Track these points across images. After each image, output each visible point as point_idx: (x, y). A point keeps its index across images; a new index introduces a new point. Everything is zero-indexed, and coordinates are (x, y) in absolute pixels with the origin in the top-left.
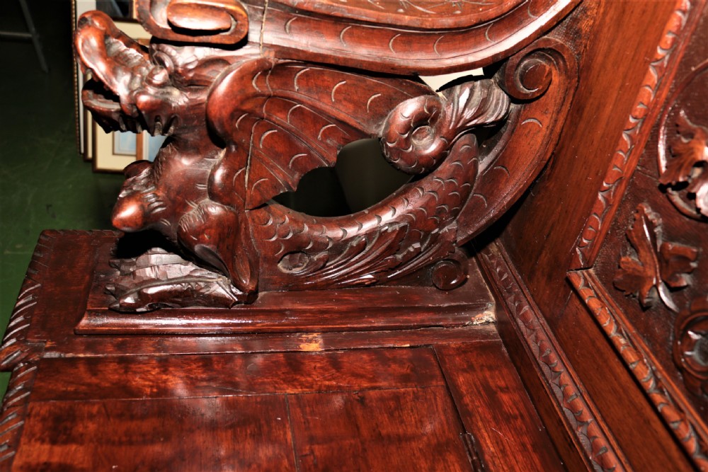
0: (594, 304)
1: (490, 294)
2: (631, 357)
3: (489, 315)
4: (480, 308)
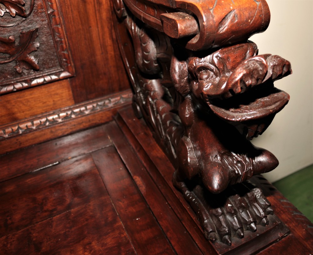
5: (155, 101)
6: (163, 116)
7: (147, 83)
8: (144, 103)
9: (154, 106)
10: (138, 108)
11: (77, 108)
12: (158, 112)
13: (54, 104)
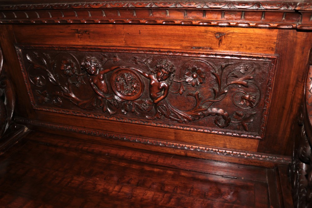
0: (40, 109)
1: (23, 125)
2: (51, 110)
3: (26, 129)
5: (300, 174)
6: (301, 185)
7: (300, 163)
8: (294, 171)
9: (298, 177)
10: (290, 171)
11: (257, 154)
12: (299, 181)
13: (247, 148)
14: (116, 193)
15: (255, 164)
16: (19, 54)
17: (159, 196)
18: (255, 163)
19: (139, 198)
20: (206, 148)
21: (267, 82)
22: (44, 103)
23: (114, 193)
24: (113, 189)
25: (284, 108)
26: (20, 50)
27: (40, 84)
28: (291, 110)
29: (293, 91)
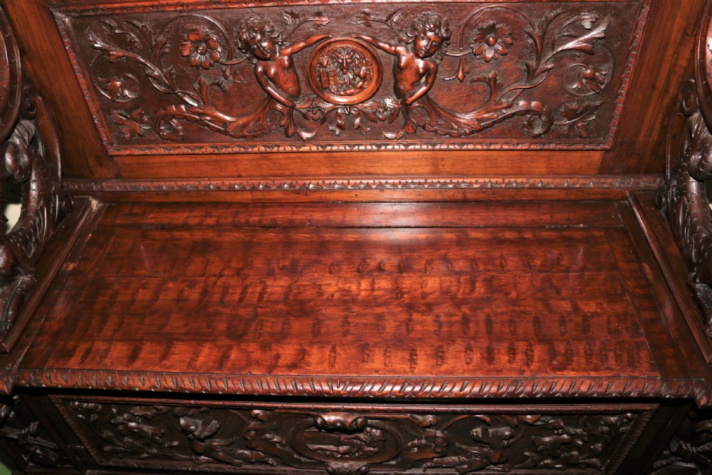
0: (128, 152)
1: (85, 196)
2: (154, 152)
3: (95, 204)
4: (89, 204)
5: (690, 203)
6: (694, 220)
7: (688, 183)
8: (675, 199)
9: (688, 208)
10: (664, 200)
11: (598, 178)
12: (690, 214)
13: (580, 169)
14: (368, 293)
15: (595, 197)
16: (67, 30)
17: (451, 282)
18: (595, 194)
19: (418, 293)
20: (503, 181)
21: (629, 42)
22: (137, 137)
23: (363, 293)
24: (359, 288)
25: (653, 87)
26: (67, 20)
27: (124, 97)
28: (666, 90)
29: (675, 53)
